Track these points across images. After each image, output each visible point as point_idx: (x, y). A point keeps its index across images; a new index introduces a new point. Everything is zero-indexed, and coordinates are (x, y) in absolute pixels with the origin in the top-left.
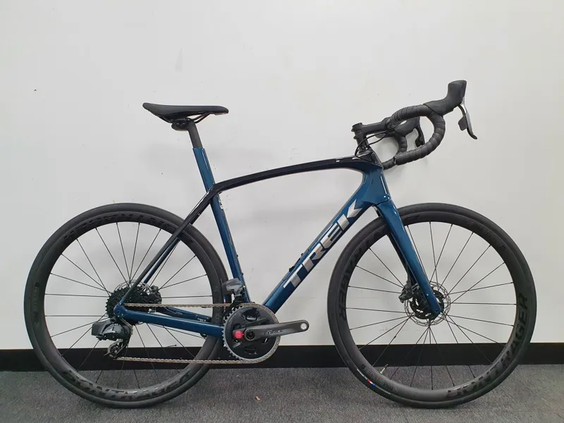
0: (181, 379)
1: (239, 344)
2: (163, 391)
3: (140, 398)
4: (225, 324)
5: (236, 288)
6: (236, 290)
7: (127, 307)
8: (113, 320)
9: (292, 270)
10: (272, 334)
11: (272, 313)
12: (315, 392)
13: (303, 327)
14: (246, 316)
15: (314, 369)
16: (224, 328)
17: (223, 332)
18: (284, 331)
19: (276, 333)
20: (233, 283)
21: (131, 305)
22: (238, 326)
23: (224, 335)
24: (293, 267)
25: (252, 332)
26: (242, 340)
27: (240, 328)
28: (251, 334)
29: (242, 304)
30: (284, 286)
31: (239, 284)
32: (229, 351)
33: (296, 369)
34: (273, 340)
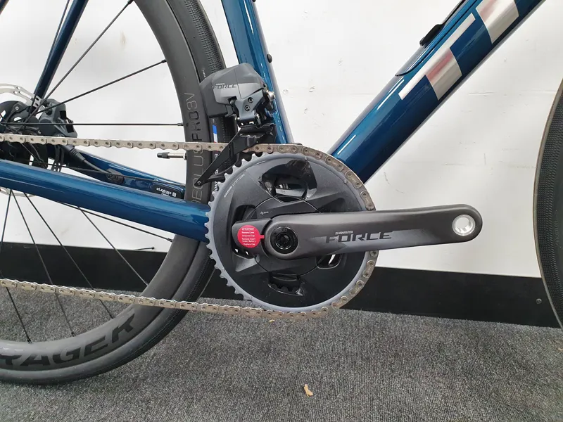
0: (116, 332)
1: (252, 262)
2: (75, 356)
3: (30, 363)
4: (212, 204)
5: (242, 91)
6: (241, 99)
9: (433, 37)
10: (351, 244)
11: (355, 178)
12: (451, 388)
13: (462, 226)
14: (276, 185)
15: (441, 321)
16: (210, 214)
17: (209, 225)
18: (394, 236)
19: (366, 242)
20: (236, 77)
22: (249, 213)
23: (209, 236)
24: (437, 29)
25: (290, 233)
26: (260, 251)
27: (255, 217)
28: (286, 238)
29: (263, 147)
30: (403, 94)
31: (251, 80)
32: (225, 281)
33: (399, 317)
34: (353, 259)
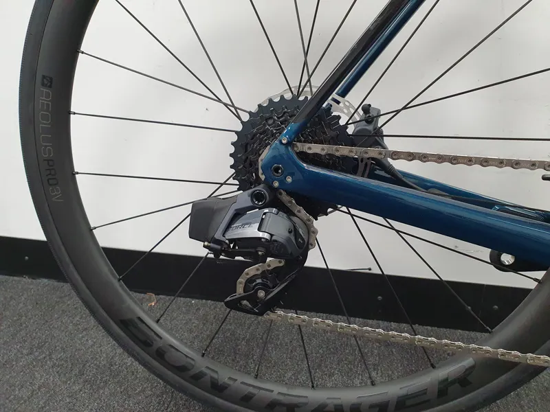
7: (304, 156)
8: (257, 196)
21: (316, 149)
